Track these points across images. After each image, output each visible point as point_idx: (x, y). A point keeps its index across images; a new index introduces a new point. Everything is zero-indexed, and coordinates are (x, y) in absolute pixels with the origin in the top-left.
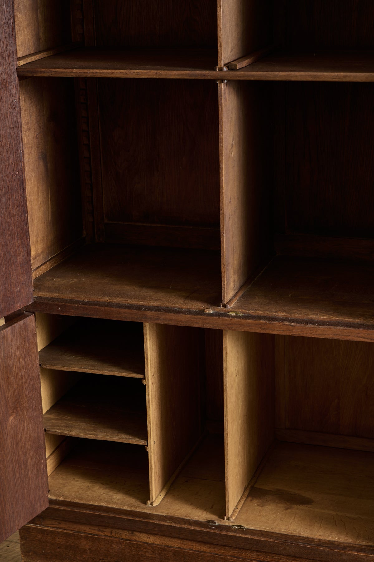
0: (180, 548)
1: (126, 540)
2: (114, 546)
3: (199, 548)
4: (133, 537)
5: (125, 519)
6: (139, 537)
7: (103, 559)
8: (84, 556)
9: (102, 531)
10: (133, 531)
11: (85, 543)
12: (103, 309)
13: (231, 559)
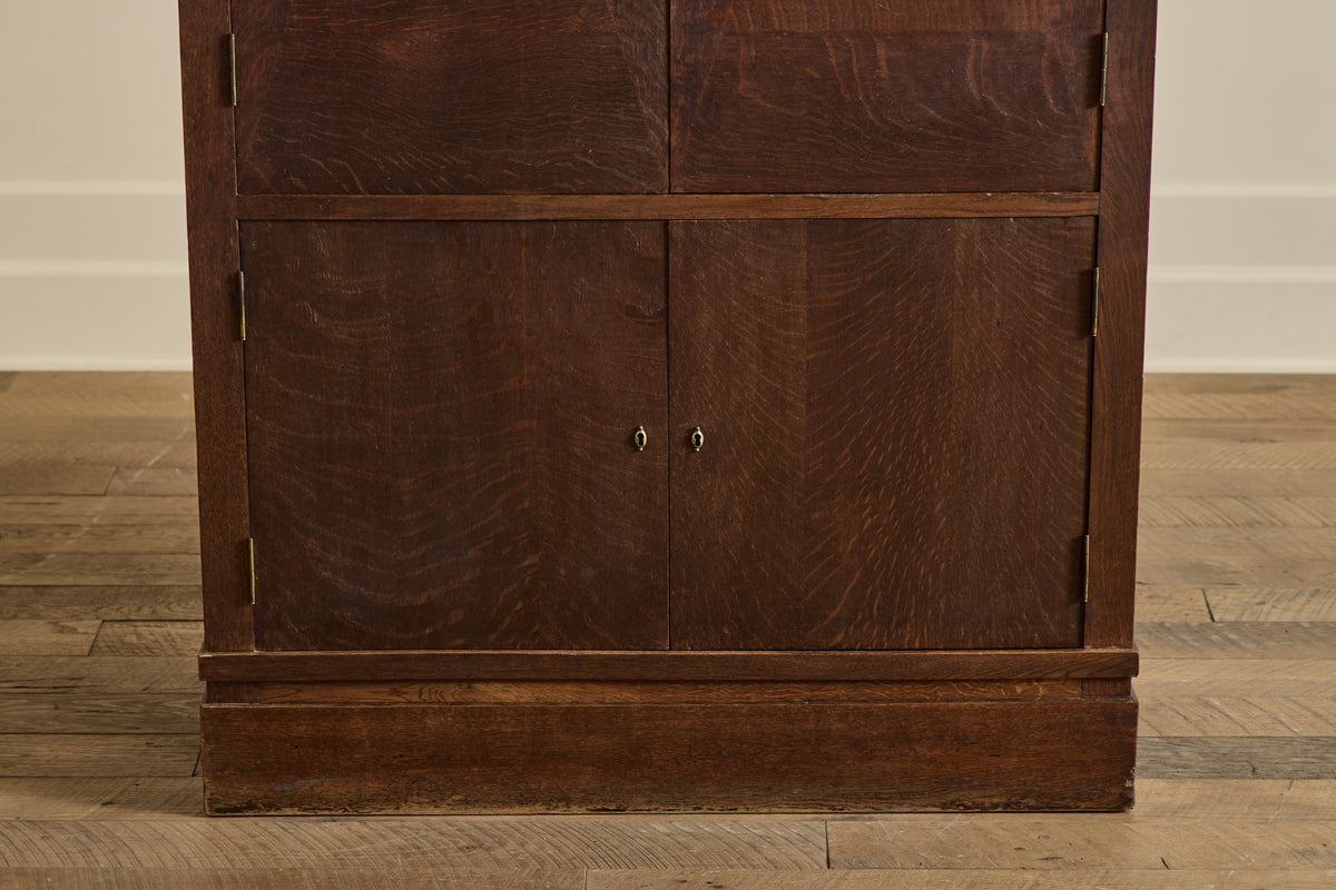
0: (577, 703)
1: (453, 704)
2: (429, 722)
3: (618, 696)
4: (469, 697)
5: (454, 655)
6: (484, 693)
7: (401, 756)
8: (357, 756)
9: (398, 694)
10: (472, 681)
11: (359, 726)
13: (690, 708)
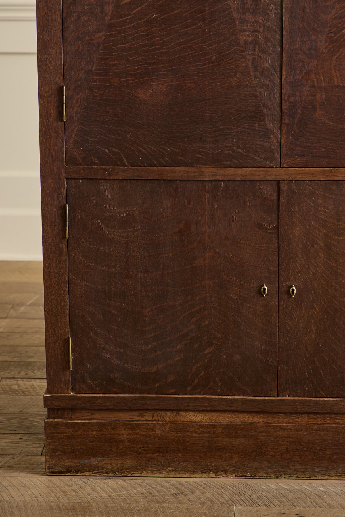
0: (231, 422)
1: (169, 422)
2: (157, 430)
3: (252, 419)
4: (178, 418)
5: (170, 397)
6: (184, 417)
7: (143, 447)
8: (122, 447)
9: (142, 416)
10: (179, 410)
11: (123, 432)
12: (156, 169)
13: (288, 426)
